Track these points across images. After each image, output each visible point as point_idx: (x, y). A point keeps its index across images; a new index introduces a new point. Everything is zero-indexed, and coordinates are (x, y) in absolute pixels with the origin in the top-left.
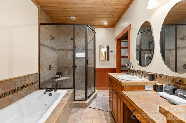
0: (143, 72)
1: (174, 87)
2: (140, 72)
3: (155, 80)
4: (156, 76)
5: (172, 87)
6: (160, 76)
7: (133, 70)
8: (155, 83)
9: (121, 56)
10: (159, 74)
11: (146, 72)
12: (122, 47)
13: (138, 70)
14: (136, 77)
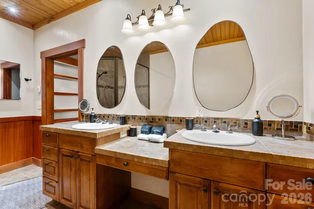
0: (109, 116)
1: (150, 126)
2: (104, 117)
3: (127, 124)
4: (129, 118)
5: (148, 127)
6: (134, 117)
7: (93, 114)
8: (129, 126)
9: (55, 91)
10: (133, 116)
11: (114, 115)
12: (56, 75)
13: (100, 115)
14: (103, 123)
